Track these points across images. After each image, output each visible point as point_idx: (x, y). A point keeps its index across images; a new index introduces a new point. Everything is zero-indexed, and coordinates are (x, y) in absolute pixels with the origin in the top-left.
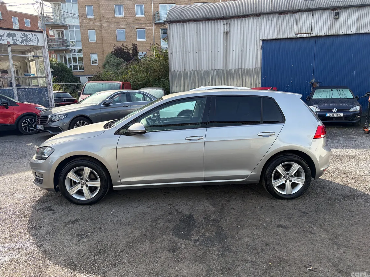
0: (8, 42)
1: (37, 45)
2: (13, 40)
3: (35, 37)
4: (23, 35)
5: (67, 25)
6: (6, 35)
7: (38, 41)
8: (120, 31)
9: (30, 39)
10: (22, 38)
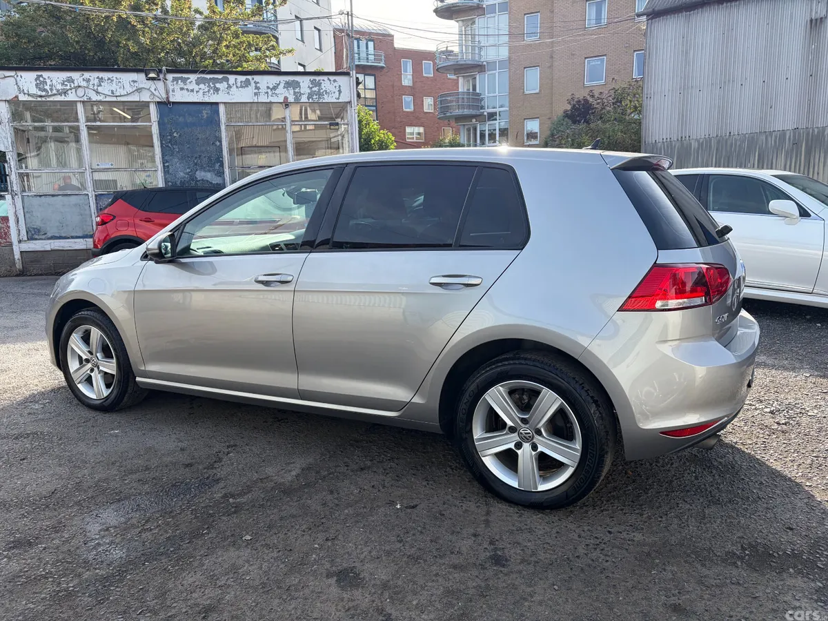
0: (286, 98)
1: (337, 101)
2: (295, 93)
3: (336, 84)
4: (312, 82)
5: (485, 63)
6: (282, 85)
7: (340, 92)
8: (593, 63)
9: (324, 89)
10: (311, 88)
